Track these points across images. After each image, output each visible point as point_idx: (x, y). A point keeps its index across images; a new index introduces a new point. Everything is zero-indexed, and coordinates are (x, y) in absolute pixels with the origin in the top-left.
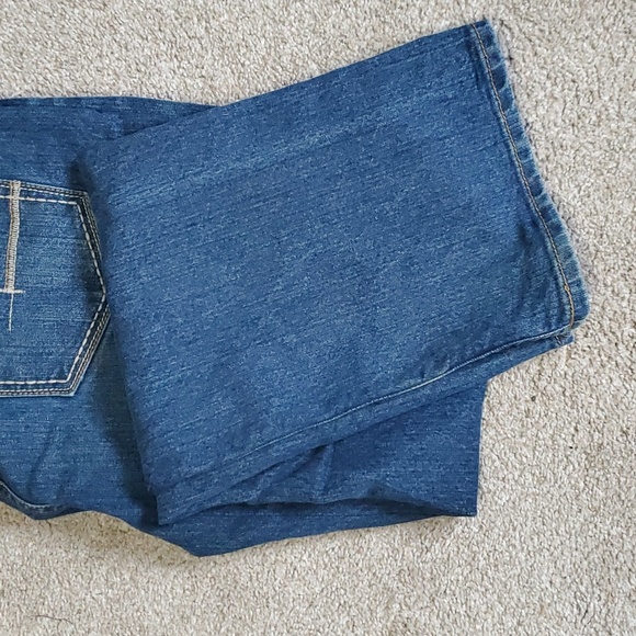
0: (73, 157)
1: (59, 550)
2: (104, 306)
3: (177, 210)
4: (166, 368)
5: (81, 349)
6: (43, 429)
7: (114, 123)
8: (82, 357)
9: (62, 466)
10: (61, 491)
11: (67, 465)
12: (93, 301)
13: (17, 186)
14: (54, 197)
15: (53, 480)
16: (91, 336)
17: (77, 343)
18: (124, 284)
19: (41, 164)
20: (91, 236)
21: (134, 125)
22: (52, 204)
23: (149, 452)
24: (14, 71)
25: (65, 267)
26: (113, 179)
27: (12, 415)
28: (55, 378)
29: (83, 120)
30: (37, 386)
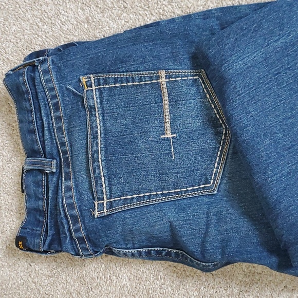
0: (193, 50)
1: (221, 290)
2: (225, 136)
3: (267, 66)
4: (278, 166)
5: (216, 164)
6: (203, 216)
7: (214, 23)
8: (217, 169)
9: (220, 237)
10: (223, 253)
11: (222, 236)
12: (218, 134)
13: (163, 73)
14: (186, 76)
15: (217, 246)
16: (221, 155)
17: (213, 161)
18: (241, 119)
19: (174, 58)
20: (210, 95)
21: (226, 23)
22: (184, 80)
23: (279, 221)
24: (145, 10)
25: (198, 117)
26: (223, 55)
27: (184, 210)
28: (203, 184)
29: (196, 26)
30: (193, 190)
